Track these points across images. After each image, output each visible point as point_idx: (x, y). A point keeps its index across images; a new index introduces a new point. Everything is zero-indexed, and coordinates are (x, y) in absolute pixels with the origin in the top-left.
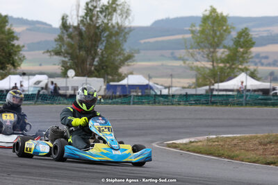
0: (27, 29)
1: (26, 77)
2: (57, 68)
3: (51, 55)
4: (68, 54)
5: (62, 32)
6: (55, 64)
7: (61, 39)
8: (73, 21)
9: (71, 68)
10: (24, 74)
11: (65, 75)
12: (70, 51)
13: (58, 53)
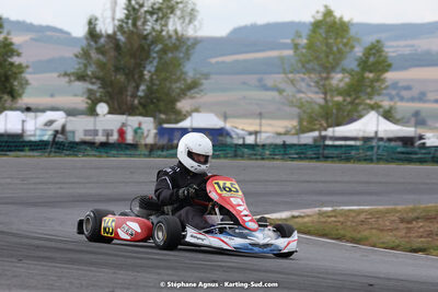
0: (32, 39)
1: (31, 114)
2: (81, 102)
3: (70, 81)
4: (98, 78)
5: (89, 45)
6: (76, 95)
7: (86, 54)
8: (106, 27)
9: (101, 101)
10: (28, 109)
11: (92, 112)
12: (101, 74)
13: (81, 77)
